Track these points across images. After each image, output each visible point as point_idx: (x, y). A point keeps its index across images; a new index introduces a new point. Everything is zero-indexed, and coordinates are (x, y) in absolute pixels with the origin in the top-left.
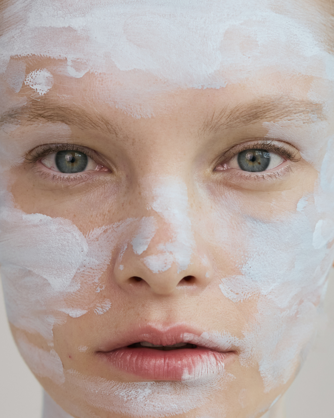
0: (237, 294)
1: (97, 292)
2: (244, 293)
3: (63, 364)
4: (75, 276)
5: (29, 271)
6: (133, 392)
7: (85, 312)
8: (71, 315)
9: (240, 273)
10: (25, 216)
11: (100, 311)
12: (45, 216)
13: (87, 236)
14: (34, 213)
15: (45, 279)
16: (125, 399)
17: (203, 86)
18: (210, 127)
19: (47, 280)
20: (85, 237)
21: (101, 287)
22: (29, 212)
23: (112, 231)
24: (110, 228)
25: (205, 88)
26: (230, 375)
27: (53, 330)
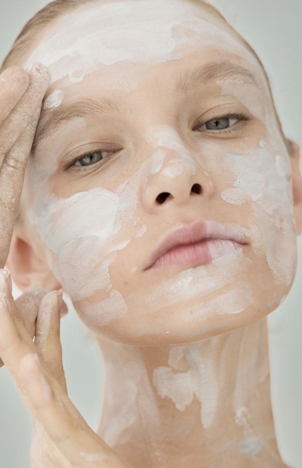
0: (235, 200)
1: (134, 224)
2: (240, 199)
3: (123, 296)
4: (115, 221)
5: (80, 238)
6: (179, 283)
7: (129, 241)
8: (119, 249)
9: (233, 187)
10: (67, 201)
11: (140, 235)
12: (82, 192)
13: (115, 192)
14: (73, 195)
15: (94, 236)
16: (175, 291)
17: (168, 60)
18: (181, 87)
19: (95, 236)
20: (115, 193)
21: (136, 220)
22: (68, 196)
23: (133, 180)
24: (131, 180)
25: (169, 61)
26: (248, 260)
27: (108, 273)
